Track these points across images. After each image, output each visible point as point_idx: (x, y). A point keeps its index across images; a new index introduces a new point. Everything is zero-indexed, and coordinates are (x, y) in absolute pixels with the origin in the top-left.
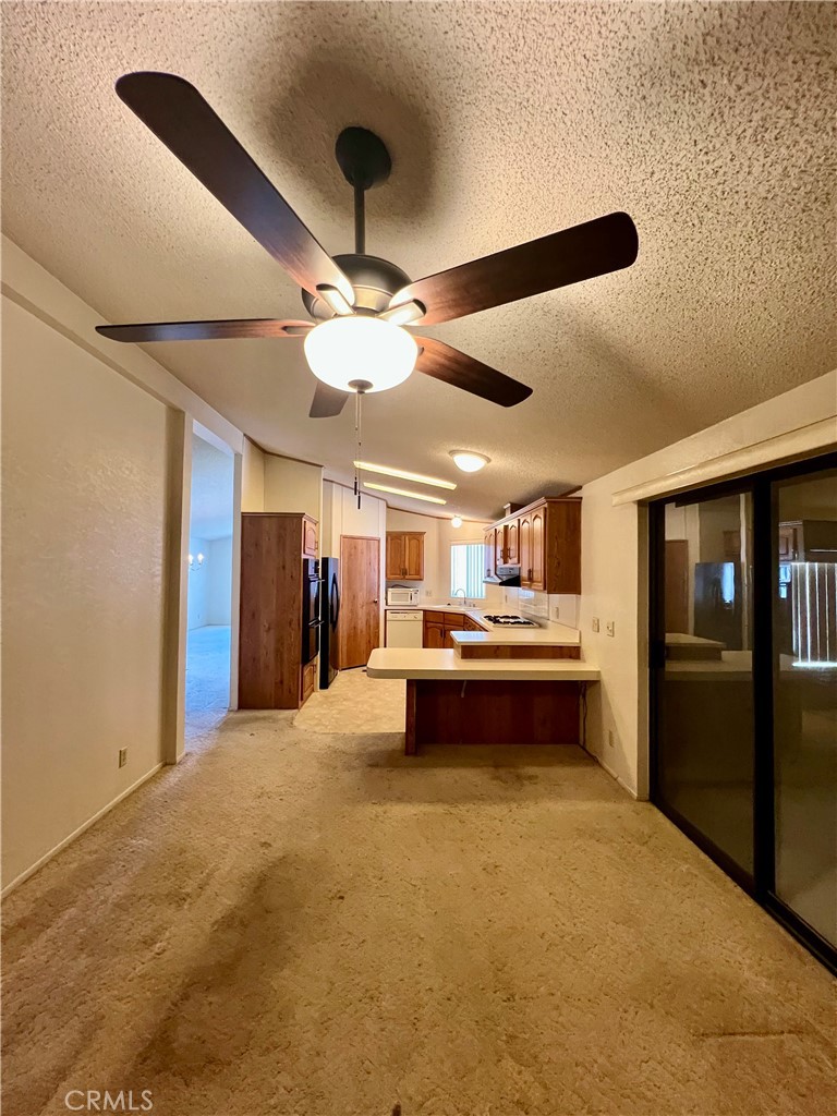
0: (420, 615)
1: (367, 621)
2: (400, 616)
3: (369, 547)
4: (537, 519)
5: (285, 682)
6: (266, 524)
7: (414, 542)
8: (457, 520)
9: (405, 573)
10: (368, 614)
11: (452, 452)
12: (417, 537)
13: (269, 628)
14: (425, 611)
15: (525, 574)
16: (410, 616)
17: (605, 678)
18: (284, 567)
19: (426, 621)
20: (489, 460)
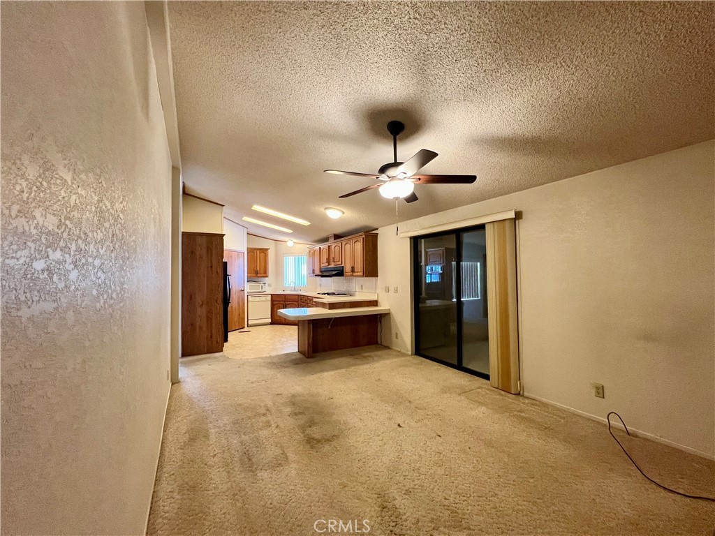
0: (269, 298)
1: (239, 302)
2: (257, 299)
3: (238, 257)
4: (357, 243)
5: (214, 337)
6: (199, 239)
7: (262, 254)
8: (291, 242)
9: (257, 273)
10: (239, 298)
11: (326, 208)
12: (264, 251)
13: (202, 305)
14: (272, 295)
15: (348, 269)
16: (263, 298)
17: (393, 312)
18: (211, 267)
19: (272, 301)
20: (344, 213)
